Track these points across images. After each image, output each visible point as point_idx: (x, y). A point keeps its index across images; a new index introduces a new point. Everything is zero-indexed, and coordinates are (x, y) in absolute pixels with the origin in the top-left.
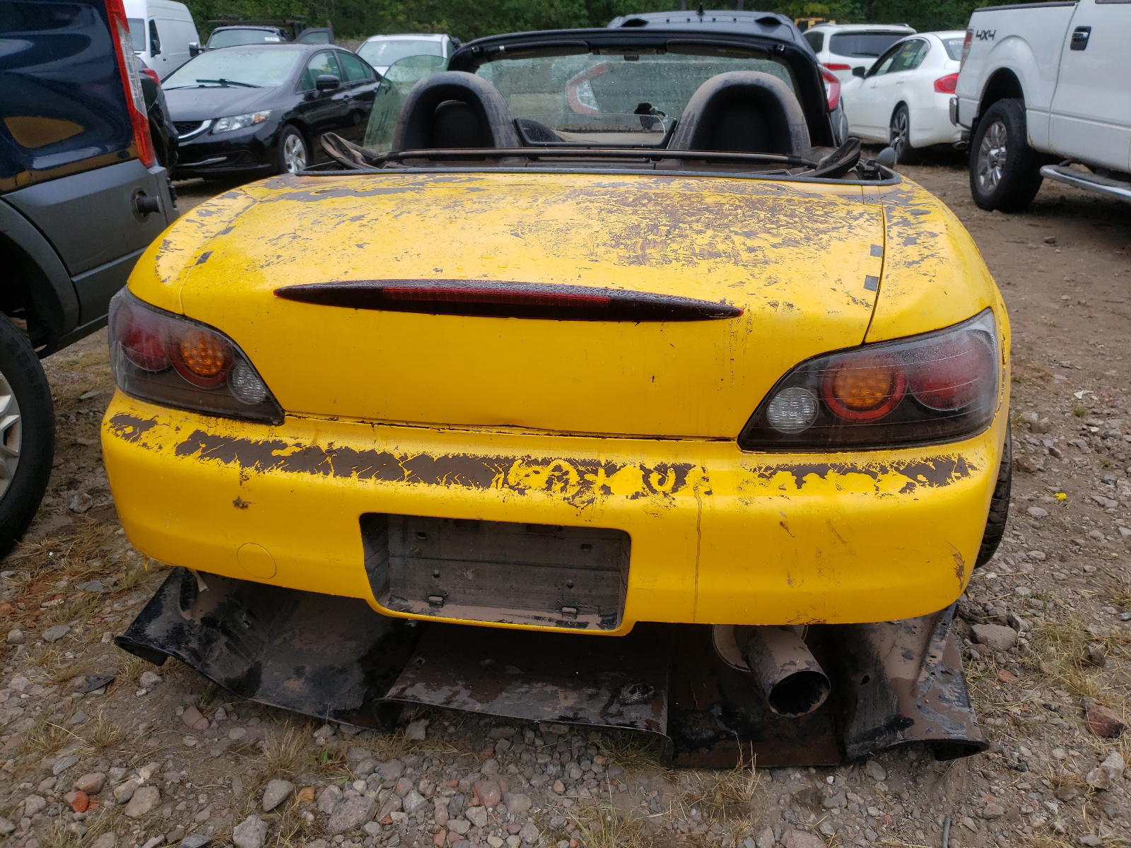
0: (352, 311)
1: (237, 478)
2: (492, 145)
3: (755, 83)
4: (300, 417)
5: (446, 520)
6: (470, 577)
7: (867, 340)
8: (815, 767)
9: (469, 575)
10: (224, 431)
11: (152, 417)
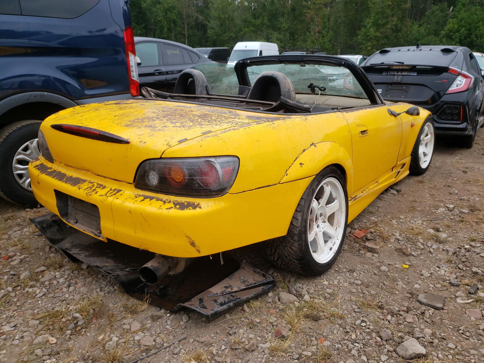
2: (195, 94)
3: (271, 75)
7: (162, 157)
8: (170, 311)
9: (82, 215)
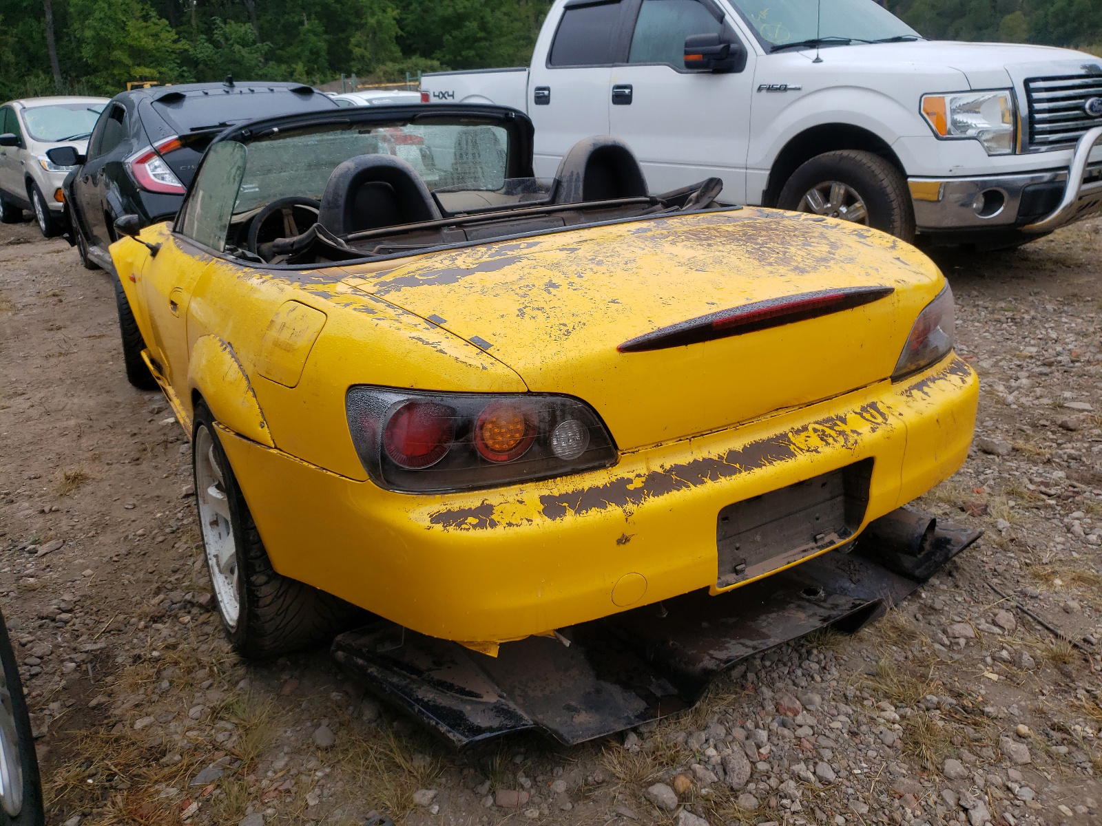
0: (683, 347)
1: (623, 516)
4: (633, 452)
5: (740, 502)
6: (759, 539)
9: (758, 538)
10: (566, 488)
11: (480, 502)
